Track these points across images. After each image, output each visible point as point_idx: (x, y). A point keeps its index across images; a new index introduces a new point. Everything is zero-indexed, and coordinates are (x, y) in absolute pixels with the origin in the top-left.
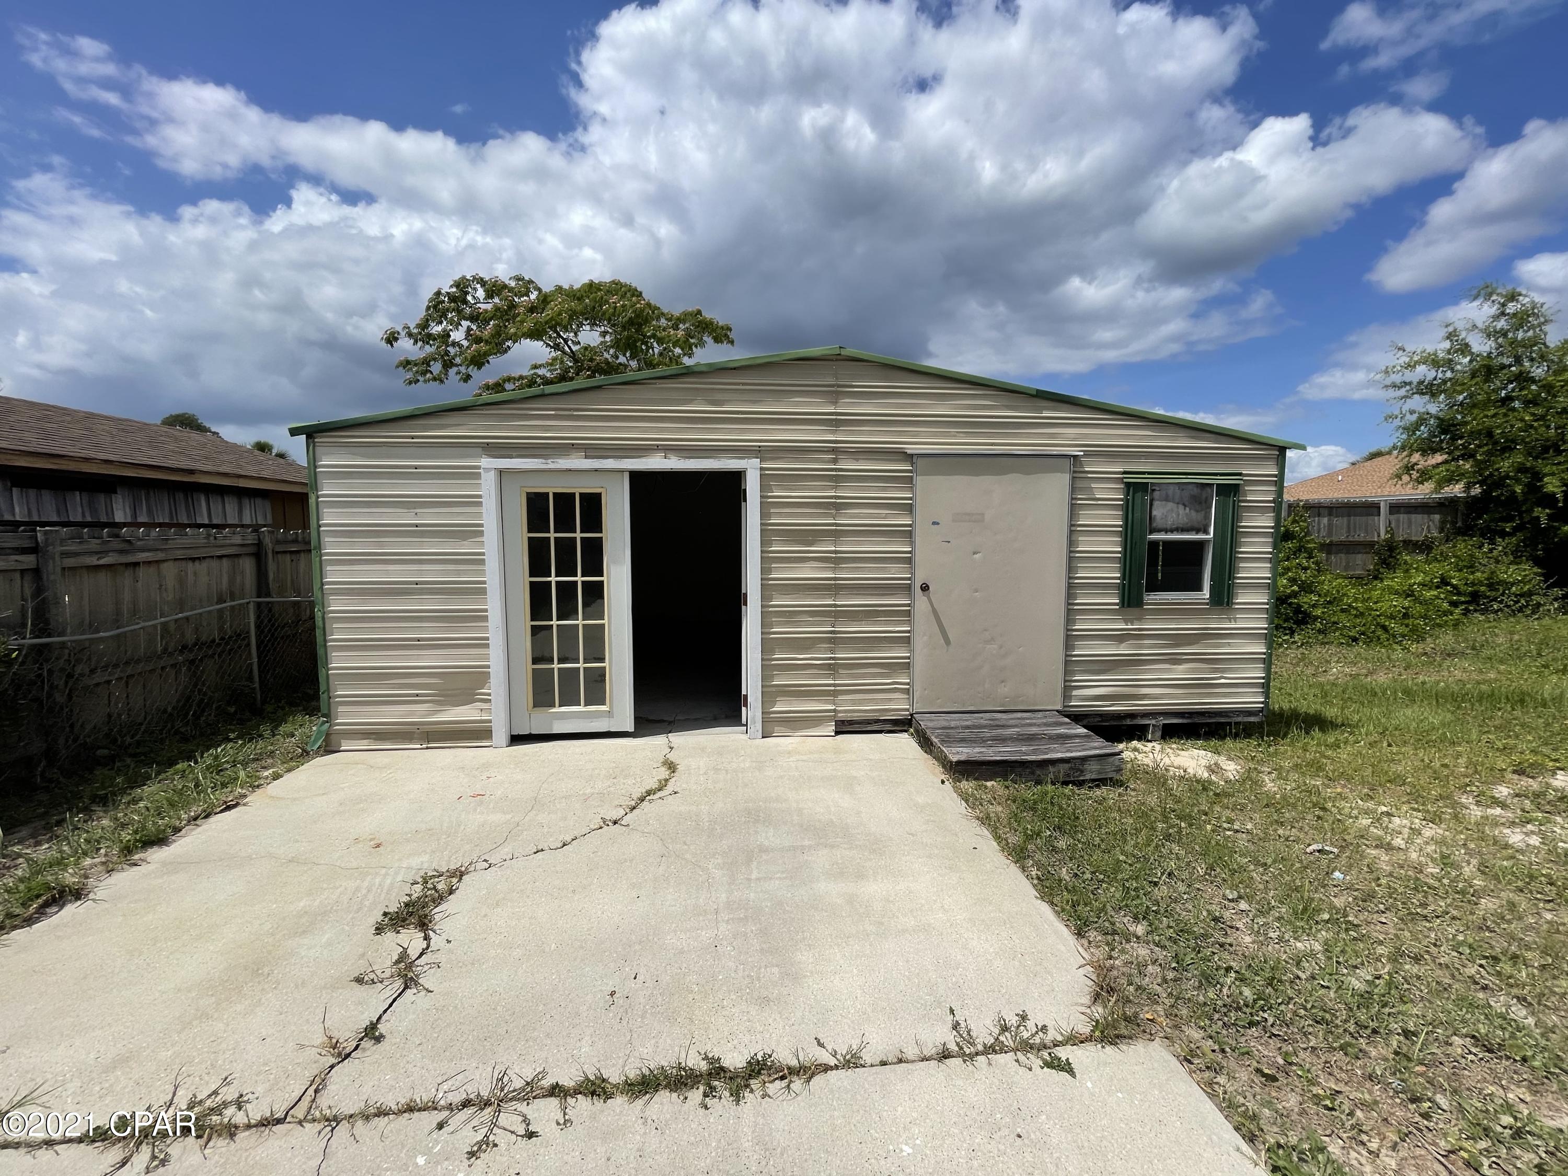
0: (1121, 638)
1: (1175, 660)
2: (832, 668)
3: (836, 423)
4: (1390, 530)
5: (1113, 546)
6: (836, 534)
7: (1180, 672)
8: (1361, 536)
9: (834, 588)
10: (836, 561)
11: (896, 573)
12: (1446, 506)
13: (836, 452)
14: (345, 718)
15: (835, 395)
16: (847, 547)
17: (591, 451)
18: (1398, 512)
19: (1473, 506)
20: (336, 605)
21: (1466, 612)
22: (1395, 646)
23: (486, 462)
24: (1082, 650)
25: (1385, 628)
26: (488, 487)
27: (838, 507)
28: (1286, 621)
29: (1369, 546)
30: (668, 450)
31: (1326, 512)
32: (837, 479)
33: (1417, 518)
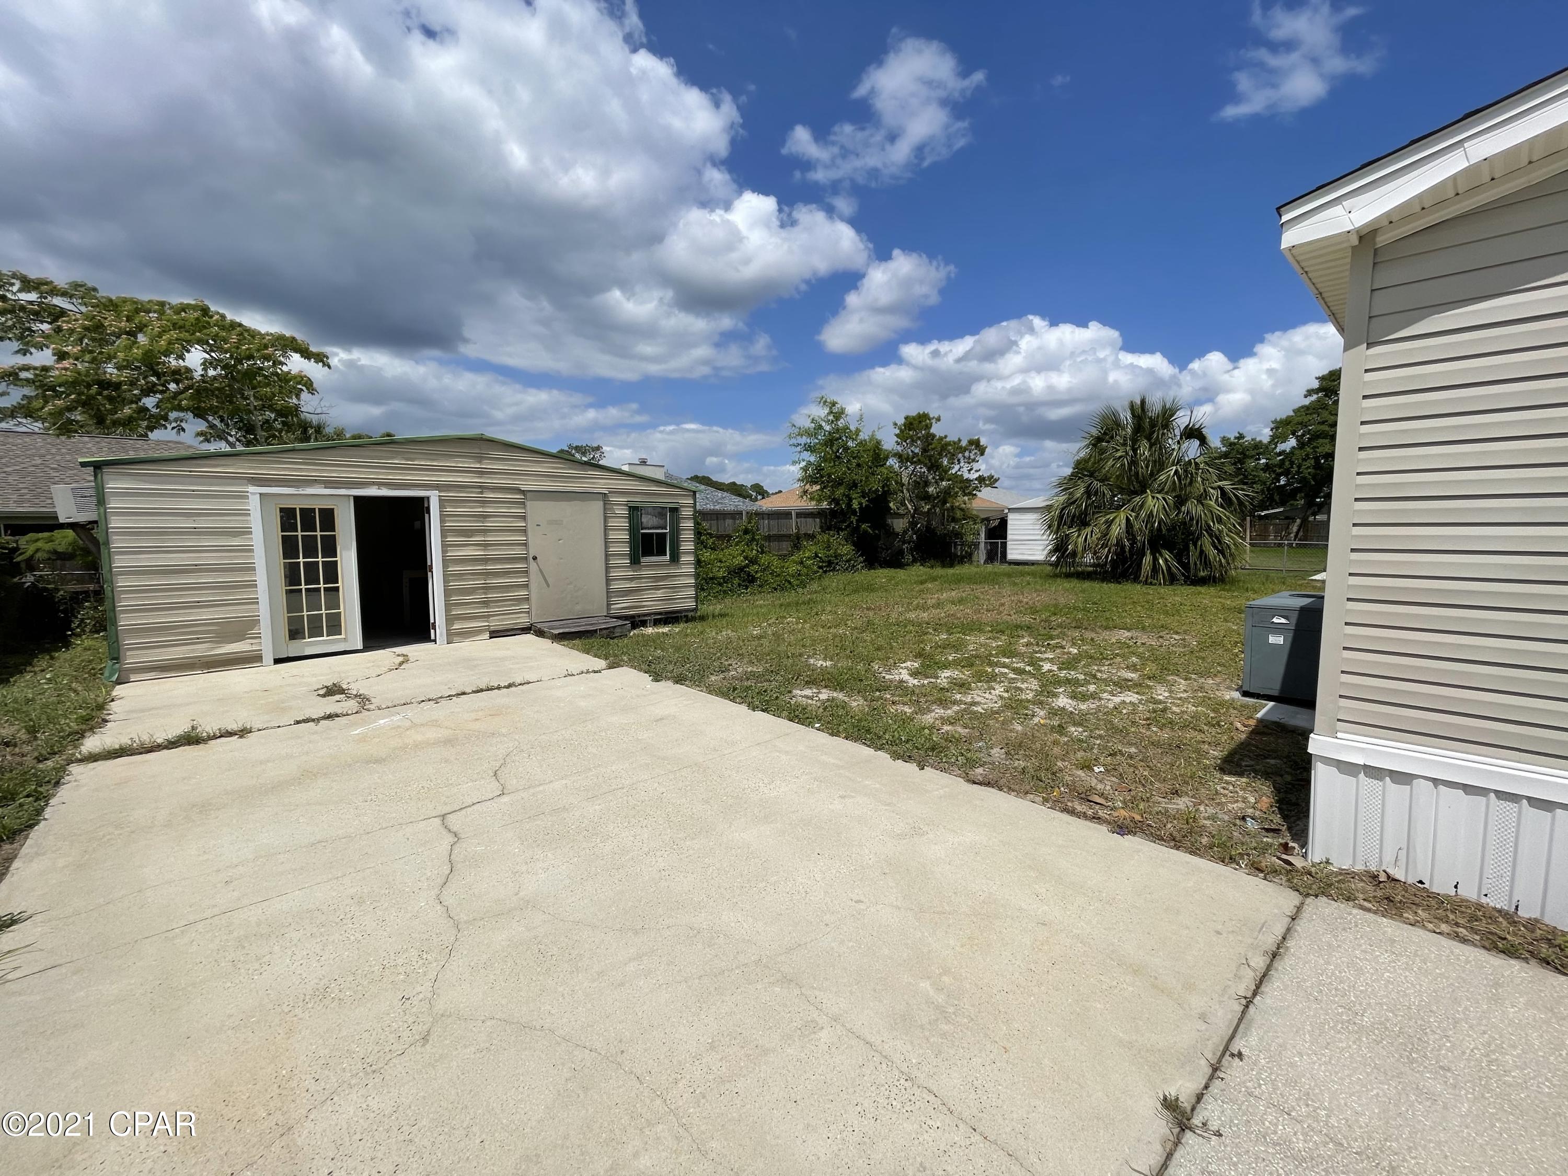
0: (631, 579)
1: (657, 588)
2: (486, 603)
3: (481, 473)
4: (798, 528)
5: (625, 536)
6: (485, 531)
7: (659, 594)
8: (784, 531)
9: (485, 560)
10: (485, 545)
11: (518, 551)
12: (820, 514)
13: (482, 488)
14: (131, 659)
15: (480, 459)
16: (490, 538)
17: (328, 484)
18: (801, 517)
19: (833, 513)
20: (122, 582)
21: (825, 572)
22: (793, 591)
23: (251, 489)
24: (615, 586)
25: (790, 582)
26: (254, 504)
27: (484, 517)
28: (744, 581)
29: (788, 537)
30: (380, 485)
31: (766, 517)
32: (484, 503)
33: (810, 520)
